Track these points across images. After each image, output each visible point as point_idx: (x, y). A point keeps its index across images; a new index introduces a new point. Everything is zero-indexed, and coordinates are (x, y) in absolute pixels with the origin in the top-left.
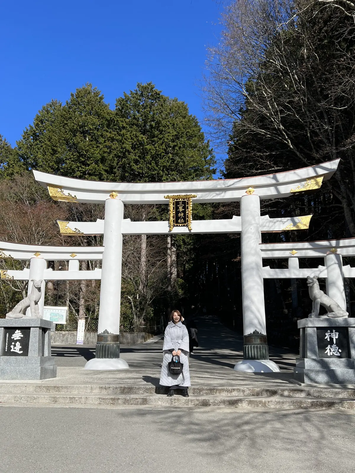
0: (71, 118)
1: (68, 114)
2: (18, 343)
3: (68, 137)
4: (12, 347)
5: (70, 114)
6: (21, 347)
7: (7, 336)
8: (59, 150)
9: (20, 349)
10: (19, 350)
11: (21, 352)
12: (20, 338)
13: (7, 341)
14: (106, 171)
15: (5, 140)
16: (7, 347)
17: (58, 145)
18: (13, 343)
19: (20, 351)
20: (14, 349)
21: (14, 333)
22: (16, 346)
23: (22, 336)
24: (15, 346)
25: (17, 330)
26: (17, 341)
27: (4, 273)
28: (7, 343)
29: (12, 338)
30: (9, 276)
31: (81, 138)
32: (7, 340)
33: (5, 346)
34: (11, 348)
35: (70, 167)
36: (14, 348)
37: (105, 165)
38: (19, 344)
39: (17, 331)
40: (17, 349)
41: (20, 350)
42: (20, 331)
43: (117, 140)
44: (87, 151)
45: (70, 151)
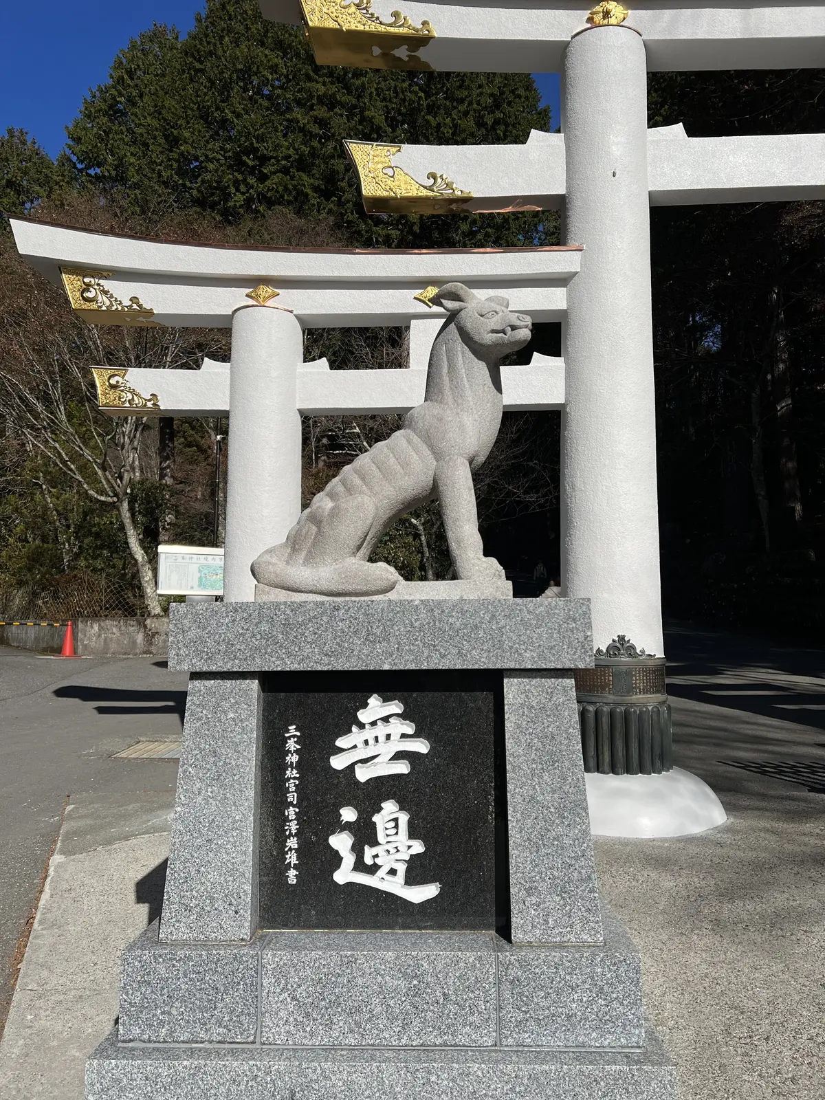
0: (211, 53)
1: (205, 44)
2: (389, 807)
3: (208, 101)
4: (341, 842)
5: (209, 43)
6: (418, 847)
7: (292, 745)
8: (187, 134)
9: (413, 862)
10: (402, 868)
11: (428, 892)
12: (403, 768)
13: (292, 797)
14: (316, 189)
15: (34, 143)
16: (292, 843)
17: (182, 122)
18: (348, 814)
19: (411, 880)
20: (360, 866)
21: (349, 722)
22: (375, 843)
23: (421, 747)
24: (365, 834)
25: (374, 701)
26: (383, 788)
27: (113, 381)
28: (291, 812)
29: (338, 763)
30: (134, 393)
31: (245, 102)
32: (291, 785)
33: (281, 838)
34: (336, 859)
35: (217, 182)
36: (358, 849)
37: (313, 175)
38: (404, 818)
39: (375, 708)
40: (386, 862)
41: (416, 872)
42: (395, 707)
43: (343, 106)
44: (261, 139)
45: (214, 140)
